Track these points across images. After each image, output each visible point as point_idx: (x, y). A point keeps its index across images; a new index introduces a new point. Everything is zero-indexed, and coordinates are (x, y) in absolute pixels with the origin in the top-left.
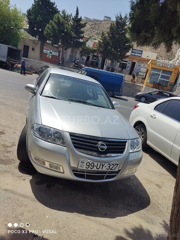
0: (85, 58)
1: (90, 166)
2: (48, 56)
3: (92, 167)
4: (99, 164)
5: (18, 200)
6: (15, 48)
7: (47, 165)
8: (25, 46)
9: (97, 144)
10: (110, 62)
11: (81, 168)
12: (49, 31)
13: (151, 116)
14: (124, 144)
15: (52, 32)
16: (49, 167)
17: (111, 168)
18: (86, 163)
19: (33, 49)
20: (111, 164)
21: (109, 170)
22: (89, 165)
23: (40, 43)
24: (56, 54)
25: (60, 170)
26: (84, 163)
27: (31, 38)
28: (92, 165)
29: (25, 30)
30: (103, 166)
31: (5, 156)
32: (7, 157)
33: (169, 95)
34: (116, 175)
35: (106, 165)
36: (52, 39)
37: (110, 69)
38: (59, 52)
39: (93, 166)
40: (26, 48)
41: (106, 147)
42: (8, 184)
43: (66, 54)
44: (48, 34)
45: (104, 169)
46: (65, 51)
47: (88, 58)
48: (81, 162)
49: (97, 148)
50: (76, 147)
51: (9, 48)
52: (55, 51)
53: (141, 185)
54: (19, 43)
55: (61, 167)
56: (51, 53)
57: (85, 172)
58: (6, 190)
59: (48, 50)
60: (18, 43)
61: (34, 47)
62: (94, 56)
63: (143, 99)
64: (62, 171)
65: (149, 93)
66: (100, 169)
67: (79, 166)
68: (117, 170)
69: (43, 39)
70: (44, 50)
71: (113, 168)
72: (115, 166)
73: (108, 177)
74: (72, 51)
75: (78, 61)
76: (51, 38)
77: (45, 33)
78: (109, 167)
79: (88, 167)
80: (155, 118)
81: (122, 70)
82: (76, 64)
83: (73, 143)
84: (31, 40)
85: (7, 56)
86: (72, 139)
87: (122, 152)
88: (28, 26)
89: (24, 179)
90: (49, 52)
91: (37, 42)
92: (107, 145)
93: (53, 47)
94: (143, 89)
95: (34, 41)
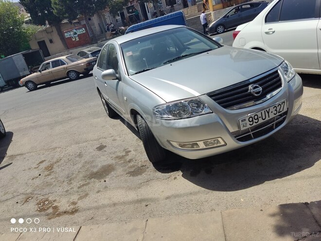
0: (119, 18)
1: (254, 121)
2: (74, 40)
3: (256, 121)
4: (263, 112)
5: (191, 200)
6: (31, 51)
7: (202, 145)
8: (39, 43)
9: (248, 90)
10: (152, 5)
11: (245, 128)
12: (57, 7)
13: (267, 33)
14: (276, 74)
15: (62, 6)
16: (205, 147)
17: (278, 110)
18: (247, 119)
19: (51, 41)
20: (277, 106)
21: (278, 114)
22: (252, 120)
23: (54, 29)
24: (82, 31)
25: (220, 143)
26: (245, 120)
27: (40, 28)
28: (256, 117)
29: (27, 23)
30: (268, 113)
31: (131, 167)
32: (133, 166)
33: (249, 6)
34: (285, 117)
35: (272, 109)
36: (67, 15)
37: (158, 14)
38: (84, 26)
39: (258, 119)
40: (42, 44)
41: (260, 89)
42: (163, 192)
43: (94, 25)
44: (59, 11)
45: (272, 116)
46: (90, 22)
47: (122, 15)
48: (242, 121)
49: (250, 94)
50: (225, 107)
51: (24, 55)
52: (79, 29)
53: (309, 118)
54: (31, 43)
55: (220, 139)
56: (75, 33)
57: (249, 132)
58: (168, 198)
59: (69, 32)
60: (29, 44)
61: (51, 38)
62: (128, 9)
63: (220, 29)
64: (223, 143)
65: (224, 17)
66: (267, 119)
67: (242, 126)
68: (285, 110)
69: (56, 22)
70: (66, 34)
71: (281, 110)
72: (282, 106)
73: (278, 125)
74: (99, 17)
75: (112, 25)
76: (65, 14)
77: (55, 12)
78: (276, 110)
79: (252, 123)
80: (274, 32)
81: (172, 7)
82: (112, 31)
83: (219, 103)
84: (41, 32)
85: (28, 66)
86: (215, 100)
87: (280, 85)
88: (29, 15)
89: (175, 178)
90: (72, 33)
91: (51, 30)
92: (261, 85)
93: (73, 25)
94: (212, 17)
95: (46, 30)
